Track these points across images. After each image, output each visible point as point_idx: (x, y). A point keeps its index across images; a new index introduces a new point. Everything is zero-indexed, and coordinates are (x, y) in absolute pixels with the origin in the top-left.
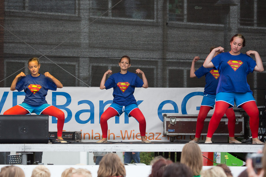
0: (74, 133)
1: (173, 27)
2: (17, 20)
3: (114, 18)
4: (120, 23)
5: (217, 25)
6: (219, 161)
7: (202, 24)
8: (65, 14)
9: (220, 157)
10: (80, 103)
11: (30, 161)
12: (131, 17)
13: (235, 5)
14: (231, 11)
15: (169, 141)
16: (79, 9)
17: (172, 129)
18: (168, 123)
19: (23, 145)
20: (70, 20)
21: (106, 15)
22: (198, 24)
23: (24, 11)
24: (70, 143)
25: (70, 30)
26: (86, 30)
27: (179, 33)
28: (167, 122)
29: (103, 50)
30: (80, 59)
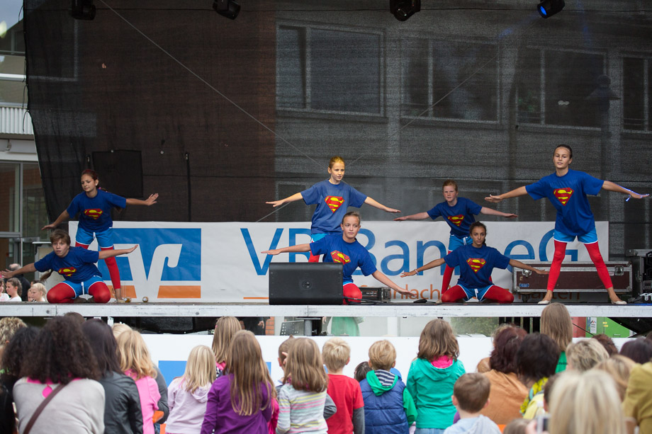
0: (379, 290)
1: (525, 132)
2: (295, 123)
3: (437, 119)
4: (446, 127)
5: (592, 128)
6: (594, 331)
7: (569, 127)
8: (365, 114)
9: (596, 324)
10: (389, 244)
11: (316, 331)
12: (462, 117)
13: (617, 99)
14: (611, 107)
15: (521, 301)
16: (385, 106)
17: (526, 283)
18: (519, 273)
19: (306, 306)
20: (372, 122)
21: (426, 115)
22: (563, 127)
23: (305, 110)
24: (375, 304)
25: (373, 137)
26: (396, 137)
27: (536, 140)
28: (517, 272)
29: (422, 167)
30: (388, 179)
